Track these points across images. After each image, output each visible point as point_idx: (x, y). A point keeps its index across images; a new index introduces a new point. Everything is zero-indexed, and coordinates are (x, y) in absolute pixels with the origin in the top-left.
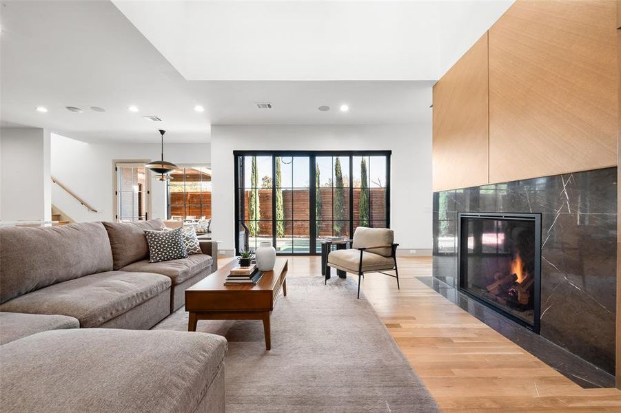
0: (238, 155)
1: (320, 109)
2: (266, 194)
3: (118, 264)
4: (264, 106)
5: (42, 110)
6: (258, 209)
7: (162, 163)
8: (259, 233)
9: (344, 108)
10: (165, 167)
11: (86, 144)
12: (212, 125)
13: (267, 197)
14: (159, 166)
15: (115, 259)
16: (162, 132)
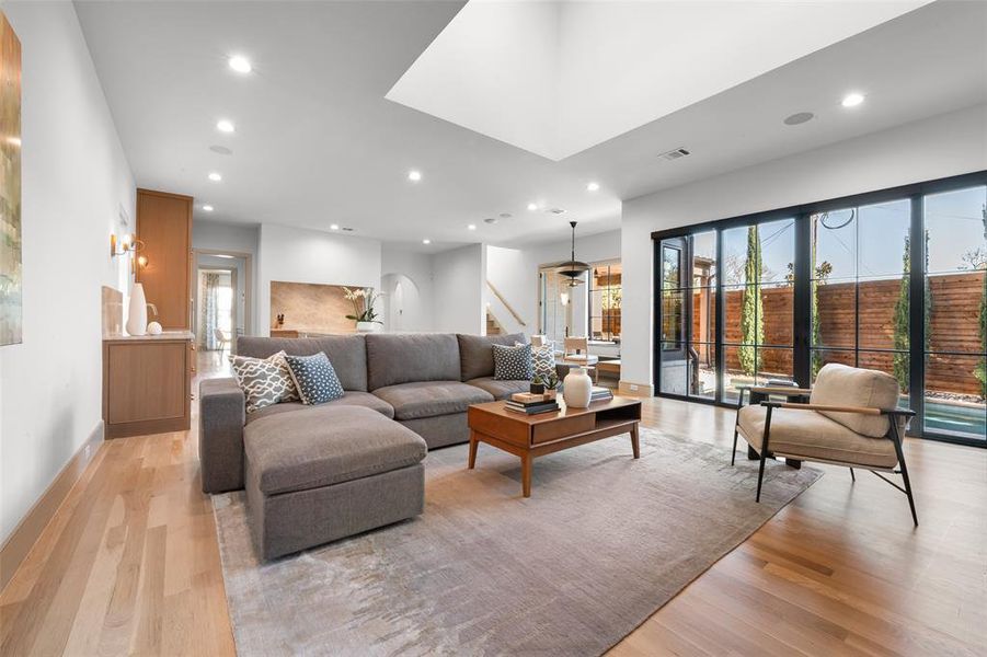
0: (658, 238)
1: (791, 121)
2: (780, 294)
3: (465, 377)
4: (675, 155)
5: (472, 227)
6: (761, 324)
7: (573, 264)
8: (761, 369)
9: (853, 100)
10: (576, 269)
11: (517, 251)
12: (623, 202)
13: (783, 299)
14: (570, 269)
15: (462, 371)
16: (573, 224)
